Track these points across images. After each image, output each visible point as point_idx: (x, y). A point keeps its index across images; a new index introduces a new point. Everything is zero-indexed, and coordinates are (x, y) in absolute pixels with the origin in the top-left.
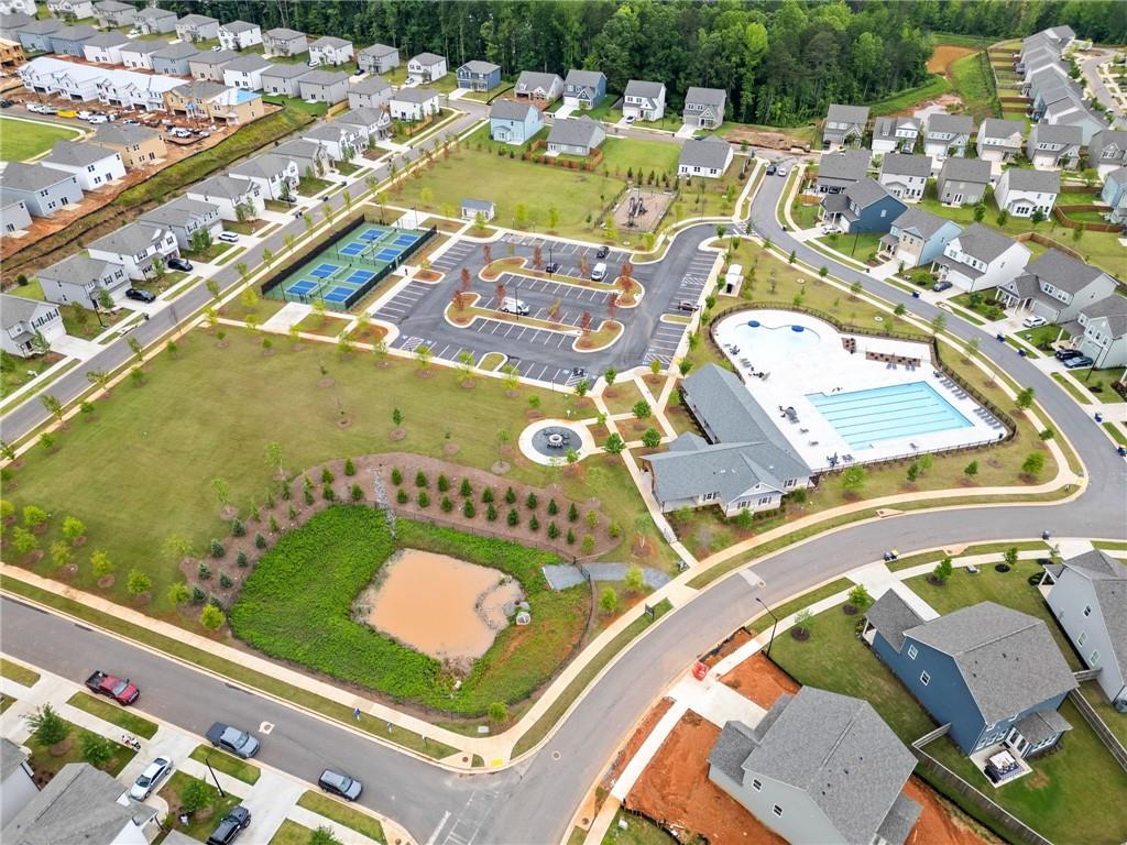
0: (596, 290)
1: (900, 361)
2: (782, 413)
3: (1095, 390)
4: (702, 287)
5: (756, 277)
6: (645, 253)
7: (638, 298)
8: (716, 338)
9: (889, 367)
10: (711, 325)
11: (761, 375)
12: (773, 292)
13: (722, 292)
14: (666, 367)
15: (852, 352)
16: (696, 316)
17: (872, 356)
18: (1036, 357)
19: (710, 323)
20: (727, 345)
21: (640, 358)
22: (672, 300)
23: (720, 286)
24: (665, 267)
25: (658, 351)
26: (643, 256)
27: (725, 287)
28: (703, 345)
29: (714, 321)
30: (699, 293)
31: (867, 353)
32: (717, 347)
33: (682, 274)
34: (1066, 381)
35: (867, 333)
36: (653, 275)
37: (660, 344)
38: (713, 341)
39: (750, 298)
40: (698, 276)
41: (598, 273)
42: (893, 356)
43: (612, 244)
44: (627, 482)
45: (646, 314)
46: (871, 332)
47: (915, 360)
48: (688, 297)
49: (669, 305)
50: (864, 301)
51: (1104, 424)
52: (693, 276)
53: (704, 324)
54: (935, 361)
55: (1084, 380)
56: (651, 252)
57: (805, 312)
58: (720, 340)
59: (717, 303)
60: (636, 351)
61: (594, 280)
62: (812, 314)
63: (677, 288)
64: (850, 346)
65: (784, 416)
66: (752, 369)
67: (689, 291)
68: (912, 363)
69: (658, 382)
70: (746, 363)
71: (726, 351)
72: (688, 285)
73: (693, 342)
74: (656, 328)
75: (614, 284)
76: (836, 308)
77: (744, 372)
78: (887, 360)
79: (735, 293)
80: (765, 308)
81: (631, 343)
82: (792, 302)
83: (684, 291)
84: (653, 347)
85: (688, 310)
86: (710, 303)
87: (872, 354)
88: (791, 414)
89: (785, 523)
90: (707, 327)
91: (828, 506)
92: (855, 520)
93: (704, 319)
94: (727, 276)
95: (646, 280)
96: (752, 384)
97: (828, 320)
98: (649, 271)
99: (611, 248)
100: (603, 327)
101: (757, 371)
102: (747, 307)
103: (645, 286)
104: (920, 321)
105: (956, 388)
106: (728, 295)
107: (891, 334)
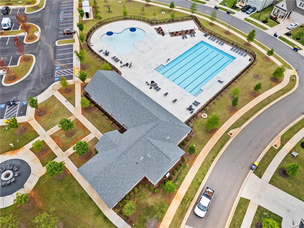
0: (9, 36)
1: (186, 33)
2: (150, 86)
3: (265, 22)
4: (72, 18)
5: (98, 5)
6: (33, 5)
7: (37, 34)
8: (93, 48)
9: (183, 38)
10: (86, 40)
11: (127, 65)
12: (110, 12)
13: (84, 18)
14: (71, 77)
15: (163, 35)
16: (76, 37)
17: (173, 34)
18: (234, 13)
19: (85, 40)
20: (101, 51)
21: (53, 76)
22: (58, 30)
23: (82, 15)
24: (48, 11)
25: (62, 68)
26: (32, 7)
27: (85, 15)
28: (87, 55)
29: (87, 37)
30: (72, 22)
31: (170, 33)
32: (96, 54)
33: (58, 12)
34: (252, 21)
35: (164, 22)
36: (42, 18)
37: (62, 62)
38: (92, 51)
39: (100, 18)
40: (68, 12)
41: (5, 25)
42: (182, 31)
43: (11, 4)
44: (77, 191)
45: (46, 44)
46: (166, 21)
47: (192, 30)
48: (67, 26)
49: (58, 34)
50: (153, 6)
51: (279, 37)
52: (65, 13)
53: (82, 42)
54: (200, 29)
55: (258, 18)
56: (36, 4)
57: (131, 19)
58: (95, 48)
59: (84, 26)
60: (48, 71)
61: (5, 30)
62: (134, 19)
63: (59, 22)
64: (160, 32)
65: (151, 88)
66: (121, 62)
67: (66, 22)
68: (191, 32)
69: (70, 91)
70: (116, 60)
71: (102, 55)
72: (65, 19)
73: (81, 58)
74: (55, 51)
75: (20, 29)
76: (143, 12)
77: (117, 65)
78: (180, 34)
79: (91, 17)
80: (110, 22)
81: (42, 67)
82: (122, 14)
83: (63, 23)
84: (58, 65)
85: (70, 34)
86: (81, 27)
87: (173, 33)
88: (153, 85)
89: (189, 169)
90: (85, 42)
91: (204, 143)
92: (222, 147)
93: (81, 39)
94: (83, 8)
95: (39, 22)
96: (125, 72)
97: (144, 20)
98: (39, 16)
99: (11, 7)
100: (21, 61)
101: (124, 63)
102: (101, 24)
103: (39, 26)
104: (181, 9)
105: (217, 40)
106: (88, 19)
107: (175, 19)
